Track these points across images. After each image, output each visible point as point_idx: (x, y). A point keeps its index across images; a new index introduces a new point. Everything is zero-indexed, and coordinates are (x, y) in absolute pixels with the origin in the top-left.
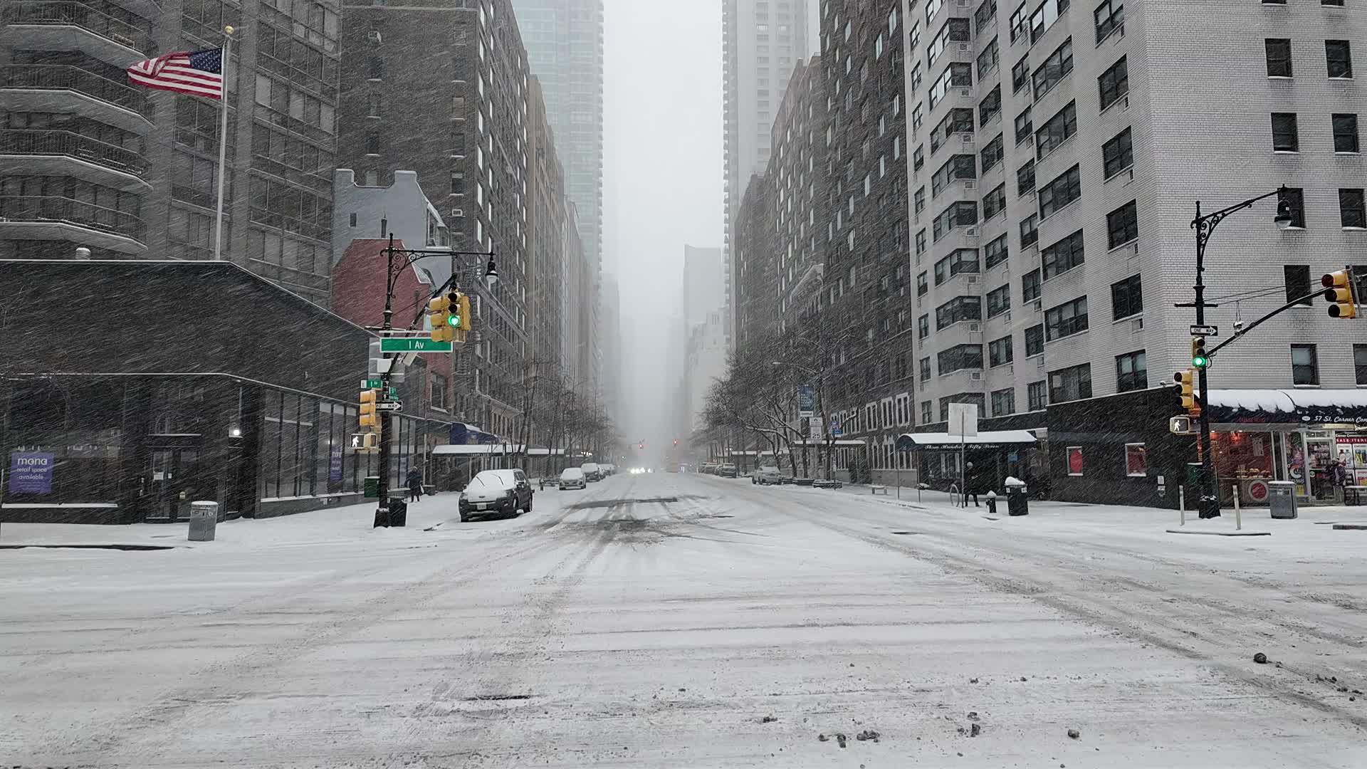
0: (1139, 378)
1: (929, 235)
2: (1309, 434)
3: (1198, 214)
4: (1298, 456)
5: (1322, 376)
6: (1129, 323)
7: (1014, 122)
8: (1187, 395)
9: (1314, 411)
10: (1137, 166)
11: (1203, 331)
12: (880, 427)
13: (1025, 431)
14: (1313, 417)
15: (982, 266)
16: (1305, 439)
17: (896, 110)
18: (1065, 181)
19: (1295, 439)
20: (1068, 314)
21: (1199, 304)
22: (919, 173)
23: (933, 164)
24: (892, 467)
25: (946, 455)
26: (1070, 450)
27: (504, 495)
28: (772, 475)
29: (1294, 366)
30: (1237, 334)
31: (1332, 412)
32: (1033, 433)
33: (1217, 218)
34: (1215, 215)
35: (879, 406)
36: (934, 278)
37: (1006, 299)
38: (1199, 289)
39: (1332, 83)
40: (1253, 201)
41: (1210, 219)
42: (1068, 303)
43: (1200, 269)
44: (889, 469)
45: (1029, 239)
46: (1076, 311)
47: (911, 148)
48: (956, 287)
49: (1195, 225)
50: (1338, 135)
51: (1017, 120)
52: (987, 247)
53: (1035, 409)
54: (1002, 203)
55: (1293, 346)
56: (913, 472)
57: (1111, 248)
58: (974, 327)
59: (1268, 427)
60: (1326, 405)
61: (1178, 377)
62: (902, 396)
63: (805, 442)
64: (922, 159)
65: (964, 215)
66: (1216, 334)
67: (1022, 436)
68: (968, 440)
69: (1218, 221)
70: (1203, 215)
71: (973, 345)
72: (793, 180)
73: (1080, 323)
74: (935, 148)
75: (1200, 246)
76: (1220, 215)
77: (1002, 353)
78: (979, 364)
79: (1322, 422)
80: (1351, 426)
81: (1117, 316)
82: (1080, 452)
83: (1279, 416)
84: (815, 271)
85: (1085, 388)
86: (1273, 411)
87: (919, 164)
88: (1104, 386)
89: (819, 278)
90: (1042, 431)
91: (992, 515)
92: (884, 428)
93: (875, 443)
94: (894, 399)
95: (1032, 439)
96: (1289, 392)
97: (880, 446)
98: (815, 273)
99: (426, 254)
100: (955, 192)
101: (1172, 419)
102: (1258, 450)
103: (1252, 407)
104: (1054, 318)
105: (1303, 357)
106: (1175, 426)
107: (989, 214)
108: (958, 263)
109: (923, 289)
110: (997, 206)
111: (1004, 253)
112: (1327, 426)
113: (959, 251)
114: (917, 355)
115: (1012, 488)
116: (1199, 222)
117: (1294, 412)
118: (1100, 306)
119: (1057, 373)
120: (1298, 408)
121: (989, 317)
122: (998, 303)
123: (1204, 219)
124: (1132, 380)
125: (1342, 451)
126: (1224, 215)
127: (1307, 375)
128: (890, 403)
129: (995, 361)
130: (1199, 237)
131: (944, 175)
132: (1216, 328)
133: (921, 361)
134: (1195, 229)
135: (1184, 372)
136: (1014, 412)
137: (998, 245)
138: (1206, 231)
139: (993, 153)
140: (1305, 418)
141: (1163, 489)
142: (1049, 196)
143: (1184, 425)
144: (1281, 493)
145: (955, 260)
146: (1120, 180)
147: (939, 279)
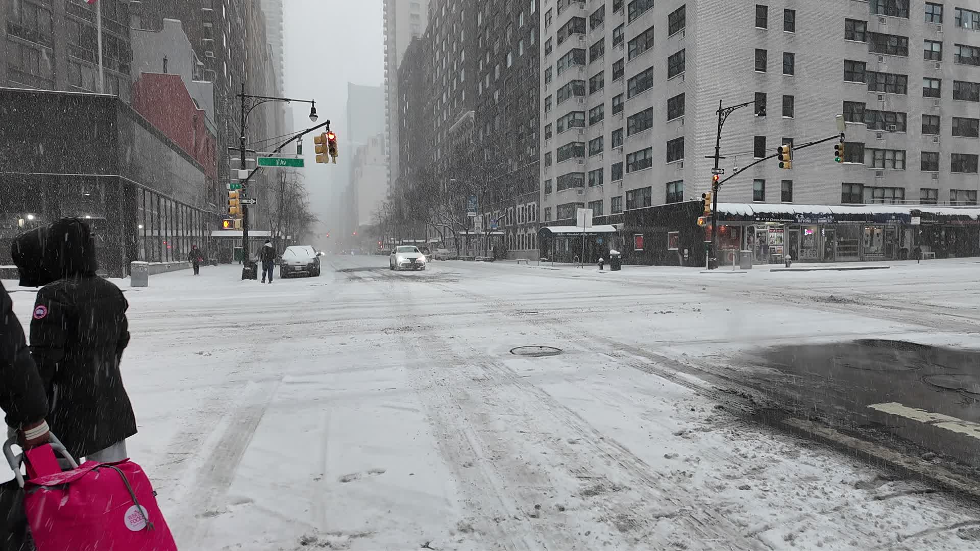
0: (679, 196)
1: (554, 100)
2: (758, 228)
3: (720, 107)
4: (752, 239)
5: (767, 197)
6: (676, 164)
7: (612, 32)
8: (707, 205)
9: (762, 215)
10: (686, 73)
11: (718, 171)
12: (515, 223)
13: (610, 226)
14: (761, 218)
15: (587, 122)
16: (756, 229)
17: (533, 10)
18: (644, 76)
19: (751, 230)
20: (640, 157)
21: (717, 157)
22: (548, 56)
23: (558, 52)
24: (523, 248)
25: (569, 239)
26: (636, 236)
27: (312, 261)
28: (445, 254)
29: (754, 191)
30: (735, 174)
31: (769, 216)
32: (615, 227)
33: (730, 110)
34: (729, 108)
35: (515, 210)
36: (556, 129)
37: (601, 145)
38: (717, 148)
39: (785, 34)
40: (748, 103)
41: (726, 111)
42: (641, 151)
43: (719, 138)
44: (521, 250)
45: (618, 109)
46: (645, 155)
47: (543, 39)
48: (571, 136)
49: (718, 113)
50: (785, 63)
51: (614, 31)
52: (590, 111)
53: (614, 213)
54: (602, 84)
55: (755, 180)
56: (536, 252)
57: (669, 120)
58: (581, 162)
59: (740, 223)
60: (767, 212)
61: (704, 196)
62: (531, 204)
63: (467, 233)
64: (551, 48)
65: (577, 89)
66: (723, 173)
67: (609, 228)
68: (587, 230)
69: (730, 112)
70: (723, 108)
71: (579, 173)
72: (447, 44)
73: (647, 163)
74: (560, 41)
75: (720, 125)
76: (731, 109)
77: (597, 178)
78: (582, 185)
79: (765, 221)
80: (776, 223)
81: (669, 159)
82: (642, 237)
83: (746, 217)
84: (468, 116)
85: (648, 200)
86: (743, 214)
87: (548, 51)
88: (658, 200)
89: (471, 121)
90: (620, 226)
91: (602, 271)
92: (518, 223)
93: (511, 233)
94: (526, 206)
95: (614, 230)
96: (750, 205)
97: (515, 235)
98: (468, 117)
99: (268, 99)
100: (572, 73)
101: (699, 218)
102: (733, 235)
103: (733, 212)
104: (632, 159)
105: (759, 187)
106: (700, 221)
107: (593, 90)
108: (574, 120)
109: (548, 135)
110: (598, 85)
111: (601, 116)
112: (767, 223)
113: (574, 113)
114: (543, 178)
115: (614, 256)
116: (720, 112)
117: (753, 216)
118: (659, 154)
119: (631, 192)
120: (755, 213)
121: (590, 155)
122: (596, 147)
123: (723, 110)
124: (674, 197)
125: (772, 237)
126: (733, 109)
127: (760, 197)
128: (523, 208)
129: (591, 184)
130: (720, 119)
131: (566, 60)
132: (723, 170)
133: (546, 182)
134: (718, 115)
135: (707, 193)
136: (602, 214)
137: (598, 111)
138: (724, 117)
139: (597, 51)
140: (758, 219)
141: (687, 256)
142: (634, 84)
143: (705, 221)
144: (746, 257)
145: (571, 118)
146: (677, 80)
147: (560, 130)
